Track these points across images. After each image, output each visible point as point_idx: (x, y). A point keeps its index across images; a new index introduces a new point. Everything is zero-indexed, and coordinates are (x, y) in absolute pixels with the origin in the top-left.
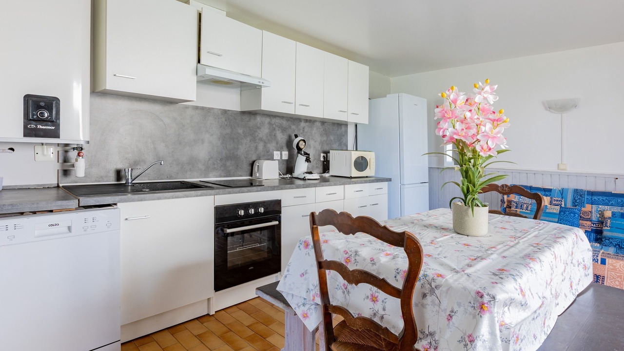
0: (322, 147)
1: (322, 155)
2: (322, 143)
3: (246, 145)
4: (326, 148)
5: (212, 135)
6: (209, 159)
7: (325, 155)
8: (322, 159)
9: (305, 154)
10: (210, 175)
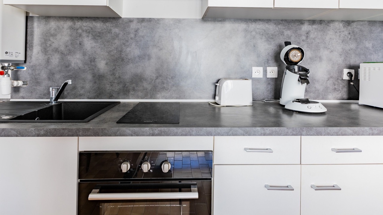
0: (345, 60)
1: (346, 71)
2: (346, 54)
4: (353, 61)
7: (353, 72)
8: (346, 77)
9: (299, 70)
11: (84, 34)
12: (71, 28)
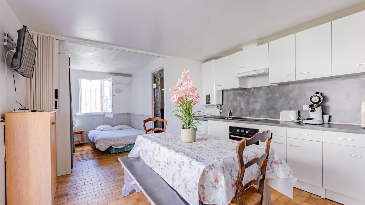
3: (281, 102)
5: (262, 99)
6: (260, 110)
10: (261, 117)
11: (237, 95)
12: (234, 93)
